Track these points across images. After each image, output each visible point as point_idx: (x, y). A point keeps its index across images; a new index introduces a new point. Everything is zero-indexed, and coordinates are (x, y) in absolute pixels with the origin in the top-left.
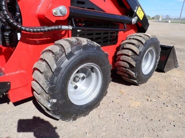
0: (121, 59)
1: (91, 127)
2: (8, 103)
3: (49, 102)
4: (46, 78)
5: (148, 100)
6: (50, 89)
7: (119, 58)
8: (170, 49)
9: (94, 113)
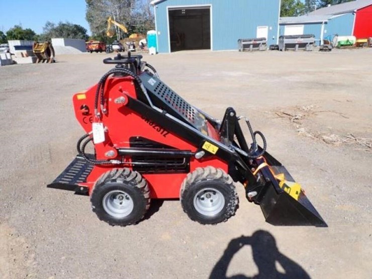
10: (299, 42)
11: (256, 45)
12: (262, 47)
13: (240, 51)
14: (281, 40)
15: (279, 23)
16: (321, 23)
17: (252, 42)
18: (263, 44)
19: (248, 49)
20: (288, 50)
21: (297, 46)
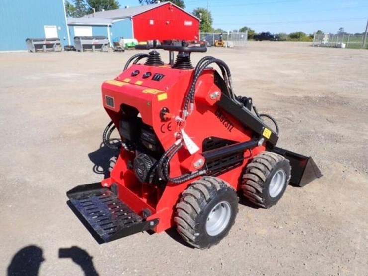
0: (248, 183)
1: (223, 254)
2: (143, 232)
3: (194, 235)
4: (193, 218)
5: (275, 227)
6: (197, 227)
7: (246, 182)
8: (306, 161)
9: (223, 241)
10: (95, 44)
11: (49, 46)
12: (57, 48)
13: (31, 51)
14: (77, 40)
15: (67, 23)
16: (107, 26)
17: (44, 42)
18: (57, 44)
19: (41, 49)
20: (85, 50)
21: (94, 47)
